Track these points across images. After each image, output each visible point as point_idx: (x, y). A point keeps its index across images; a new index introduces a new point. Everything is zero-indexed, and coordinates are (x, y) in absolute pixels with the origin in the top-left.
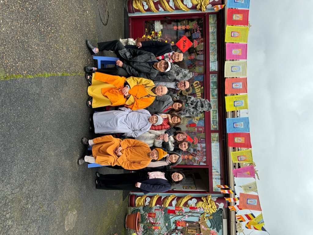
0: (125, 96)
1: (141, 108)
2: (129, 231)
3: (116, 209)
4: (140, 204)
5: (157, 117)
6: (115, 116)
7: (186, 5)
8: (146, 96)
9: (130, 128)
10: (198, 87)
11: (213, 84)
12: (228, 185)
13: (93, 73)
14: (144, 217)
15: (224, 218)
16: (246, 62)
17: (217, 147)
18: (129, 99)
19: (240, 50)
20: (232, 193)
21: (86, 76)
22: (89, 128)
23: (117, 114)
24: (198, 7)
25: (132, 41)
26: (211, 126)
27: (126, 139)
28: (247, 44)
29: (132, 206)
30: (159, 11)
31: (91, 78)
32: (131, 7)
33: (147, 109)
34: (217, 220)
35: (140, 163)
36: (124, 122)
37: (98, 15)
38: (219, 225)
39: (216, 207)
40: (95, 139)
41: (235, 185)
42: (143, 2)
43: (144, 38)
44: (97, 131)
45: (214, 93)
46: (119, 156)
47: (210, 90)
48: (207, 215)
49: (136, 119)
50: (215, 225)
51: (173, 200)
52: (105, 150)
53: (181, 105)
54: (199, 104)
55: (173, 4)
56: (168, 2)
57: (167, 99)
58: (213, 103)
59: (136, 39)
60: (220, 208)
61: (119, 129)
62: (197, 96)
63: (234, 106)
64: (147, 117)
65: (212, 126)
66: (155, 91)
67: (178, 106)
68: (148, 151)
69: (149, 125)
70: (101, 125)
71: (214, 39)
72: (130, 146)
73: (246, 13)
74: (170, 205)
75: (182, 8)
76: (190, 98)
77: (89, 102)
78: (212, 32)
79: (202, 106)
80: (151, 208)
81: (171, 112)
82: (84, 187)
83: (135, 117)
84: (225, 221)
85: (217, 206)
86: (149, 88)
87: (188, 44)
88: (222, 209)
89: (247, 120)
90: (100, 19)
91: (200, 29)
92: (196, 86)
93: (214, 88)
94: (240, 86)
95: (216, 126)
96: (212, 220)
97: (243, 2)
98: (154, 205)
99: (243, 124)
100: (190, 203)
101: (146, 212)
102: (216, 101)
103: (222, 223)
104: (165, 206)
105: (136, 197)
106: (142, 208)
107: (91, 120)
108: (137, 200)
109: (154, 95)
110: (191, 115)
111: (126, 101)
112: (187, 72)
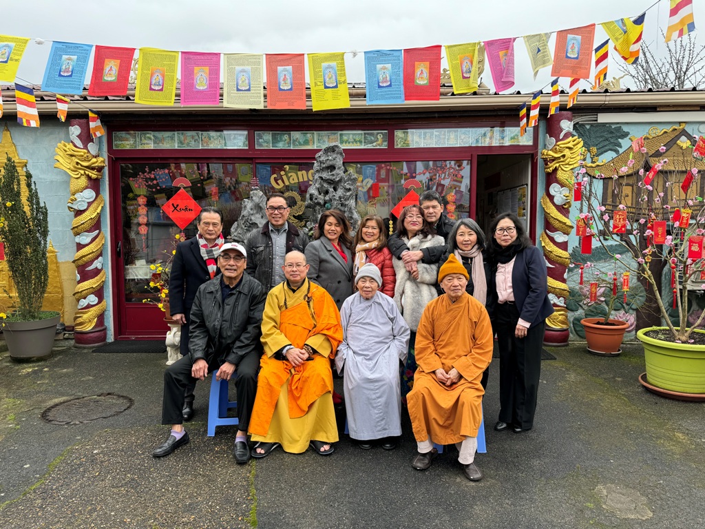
0: (309, 359)
1: (337, 318)
2: (625, 346)
3: (579, 378)
4: (561, 318)
5: (363, 277)
6: (358, 386)
7: (90, 204)
8: (309, 305)
9: (388, 345)
10: (285, 177)
11: (279, 142)
12: (519, 108)
13: (252, 440)
14: (591, 308)
15: (597, 120)
16: (226, 56)
17: (428, 135)
18: (315, 348)
19: (196, 69)
20: (539, 99)
21: (256, 458)
22: (389, 450)
23: (352, 379)
24: (93, 174)
25: (173, 336)
26: (378, 147)
27: (416, 357)
28: (182, 52)
29: (567, 336)
30: (102, 269)
31: (262, 444)
32: (91, 335)
33: (339, 302)
34: (601, 137)
35: (475, 322)
36: (374, 361)
37: (105, 422)
38: (612, 133)
39: (570, 139)
40: (416, 436)
41: (519, 93)
42: (80, 307)
43: (164, 305)
44: (396, 431)
45: (301, 141)
46: (461, 377)
47: (292, 148)
48: (588, 160)
49: (364, 332)
50: (612, 141)
51: (552, 240)
52: (446, 413)
53: (331, 220)
54: (325, 175)
55: (87, 236)
56: (80, 246)
57: (314, 251)
58: (324, 141)
59: (169, 325)
60: (571, 130)
61: (390, 373)
62: (306, 179)
63: (336, 87)
64: (360, 303)
65: (379, 145)
66: (295, 282)
67: (333, 228)
68: (444, 303)
69: (383, 298)
70: (382, 420)
71: (172, 138)
72: (433, 348)
73: (103, 53)
74: (564, 246)
75: (96, 213)
76: (311, 195)
77: (322, 449)
78: (155, 143)
79: (332, 168)
80: (572, 293)
81: (346, 243)
82: (536, 463)
83: (361, 334)
84: (603, 118)
85: (567, 135)
86: (290, 297)
87: (182, 199)
88: (574, 125)
89: (372, 55)
90: (116, 417)
91: (146, 172)
92: (283, 181)
93: (288, 140)
94: (287, 71)
95: (379, 137)
96: (599, 149)
97: (75, 58)
98: (564, 284)
99: (381, 66)
100: (560, 199)
101: (581, 304)
102: (319, 135)
103: (607, 125)
104: (566, 258)
106: (570, 314)
108: (554, 326)
109: (306, 284)
110: (351, 195)
111: (320, 355)
112: (248, 204)
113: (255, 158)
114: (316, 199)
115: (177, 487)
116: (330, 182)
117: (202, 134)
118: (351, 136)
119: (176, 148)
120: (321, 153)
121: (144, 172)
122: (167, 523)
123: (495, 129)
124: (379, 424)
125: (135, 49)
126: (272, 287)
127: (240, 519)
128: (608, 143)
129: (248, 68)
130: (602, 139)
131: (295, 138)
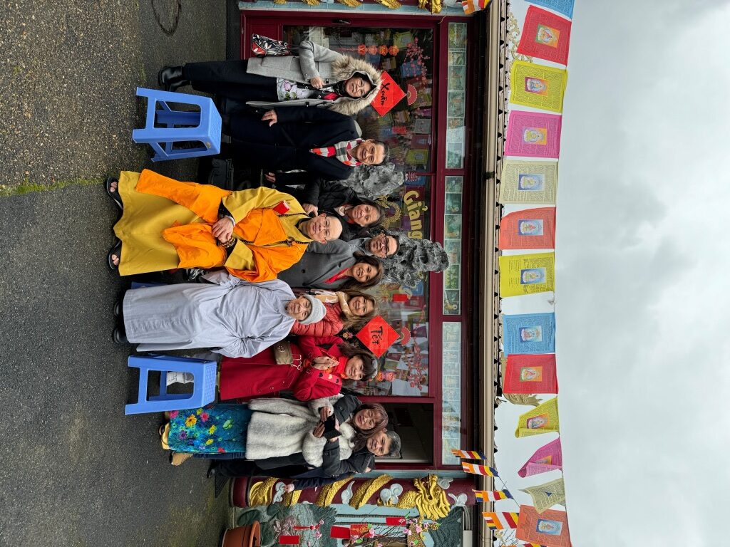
0: (220, 244)
3: (195, 527)
4: (261, 498)
5: (311, 304)
6: (187, 301)
8: (282, 242)
10: (415, 206)
11: (452, 202)
12: (480, 451)
14: (271, 528)
15: (465, 529)
16: (555, 165)
17: (453, 356)
19: (545, 131)
20: (490, 474)
21: (104, 183)
23: (196, 293)
26: (444, 305)
28: (561, 117)
29: (240, 506)
30: (320, 2)
34: (449, 534)
38: (453, 544)
39: (448, 504)
41: (496, 451)
45: (453, 224)
47: (445, 215)
48: (425, 522)
49: (249, 306)
51: (344, 488)
53: (374, 271)
54: (418, 252)
57: (340, 251)
58: (451, 249)
60: (457, 505)
62: (413, 228)
63: (522, 283)
65: (446, 305)
66: (307, 228)
67: (365, 273)
71: (458, 87)
73: (565, 30)
74: (338, 500)
77: (114, 257)
78: (455, 68)
79: (426, 260)
80: (288, 508)
83: (246, 302)
84: (467, 536)
86: (291, 220)
87: (394, 94)
88: (461, 507)
89: (551, 320)
90: (152, 16)
91: (424, 56)
92: (410, 205)
93: (453, 211)
94: (539, 230)
95: (454, 306)
96: (437, 534)
98: (296, 501)
99: (540, 331)
100: (386, 495)
101: (276, 518)
102: (458, 243)
103: (460, 540)
104: (324, 503)
105: (251, 481)
106: (264, 507)
107: (118, 313)
108: (251, 492)
109: (304, 239)
110: (397, 280)
111: (226, 257)
112: (389, 169)
113: (436, 176)
115: (67, 93)
116: (411, 257)
117: (462, 119)
118: (456, 277)
119: (448, 91)
121: (424, 54)
122: (22, 85)
123: (459, 423)
124: (142, 325)
125: (566, 65)
127: (27, 173)
128: (443, 540)
129: (543, 187)
130: (445, 533)
131: (455, 218)
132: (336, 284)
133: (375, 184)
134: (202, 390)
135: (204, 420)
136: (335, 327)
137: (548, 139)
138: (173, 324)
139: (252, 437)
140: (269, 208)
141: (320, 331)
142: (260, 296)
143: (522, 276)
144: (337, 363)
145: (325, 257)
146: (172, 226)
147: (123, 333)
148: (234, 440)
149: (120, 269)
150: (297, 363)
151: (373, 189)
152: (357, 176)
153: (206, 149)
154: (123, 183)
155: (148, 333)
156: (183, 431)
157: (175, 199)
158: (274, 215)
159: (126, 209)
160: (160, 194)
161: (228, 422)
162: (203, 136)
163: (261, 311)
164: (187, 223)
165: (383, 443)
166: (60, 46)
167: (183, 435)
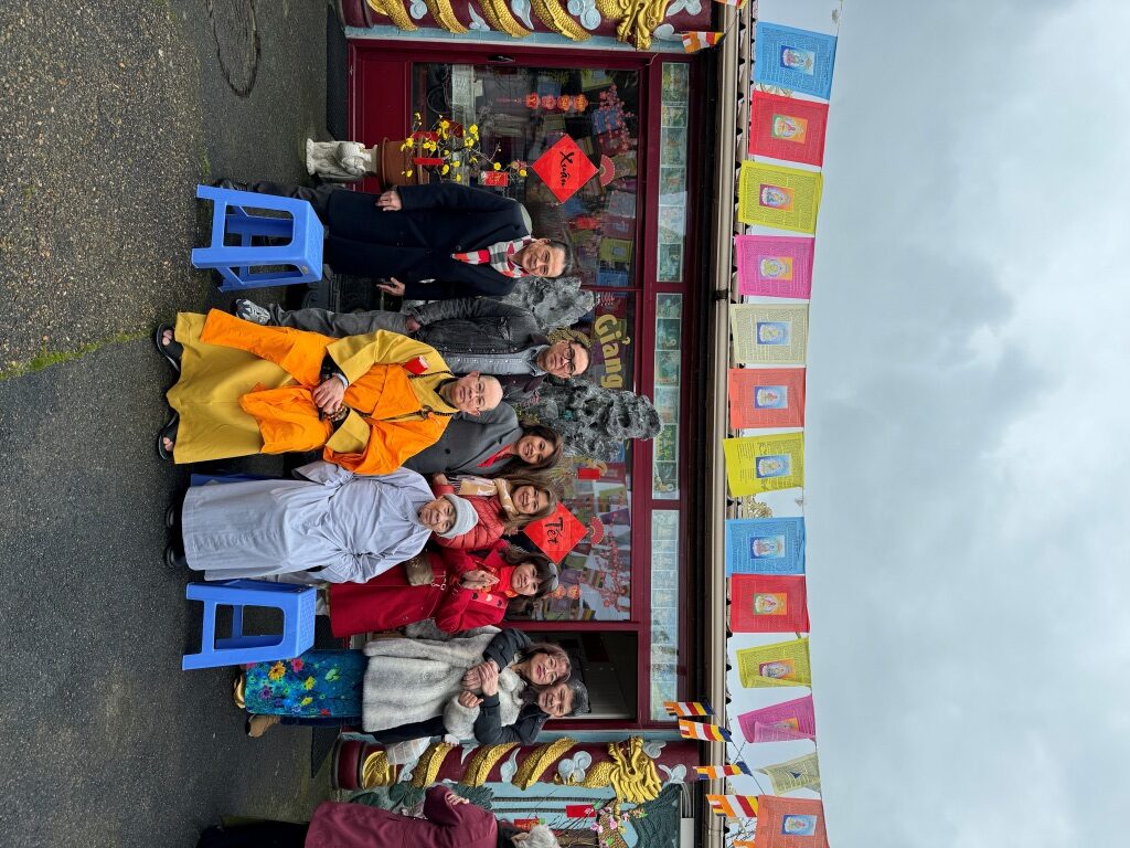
4: (380, 776)
5: (455, 510)
6: (273, 506)
7: (577, 19)
8: (411, 415)
10: (611, 337)
11: (667, 331)
12: (707, 707)
15: (684, 817)
16: (805, 308)
17: (669, 562)
18: (343, 426)
19: (789, 261)
20: (719, 738)
21: (154, 333)
22: (165, 558)
24: (624, 29)
25: (358, 155)
26: (654, 484)
28: (813, 240)
29: (348, 787)
30: (469, 29)
34: (660, 825)
37: (212, 56)
38: (665, 839)
39: (658, 781)
41: (728, 701)
43: (410, 149)
45: (667, 365)
47: (656, 350)
48: (625, 807)
49: (364, 512)
51: (505, 758)
53: (549, 449)
54: (616, 410)
55: (524, 10)
57: (501, 419)
58: (665, 400)
59: (375, 147)
60: (671, 781)
62: (608, 371)
63: (759, 476)
64: (415, 502)
65: (658, 485)
66: (452, 393)
71: (676, 160)
73: (816, 116)
74: (495, 776)
75: (561, 28)
76: (584, 389)
77: (166, 441)
78: (670, 131)
79: (626, 422)
83: (360, 504)
84: (687, 826)
85: (663, 775)
86: (427, 383)
87: (581, 169)
88: (679, 785)
89: (798, 528)
90: (220, 73)
91: (625, 113)
92: (604, 335)
93: (668, 344)
94: (781, 401)
95: (669, 485)
96: (642, 823)
97: (811, 71)
98: (434, 778)
99: (782, 542)
100: (567, 769)
101: (402, 805)
102: (675, 392)
103: (676, 832)
104: (475, 782)
105: (365, 749)
106: (385, 789)
107: (171, 522)
108: (365, 766)
109: (447, 409)
110: (584, 452)
111: (331, 434)
112: (573, 288)
113: (642, 292)
114: (579, 396)
115: (100, 211)
116: (605, 418)
117: (681, 209)
118: (672, 443)
119: (661, 166)
120: (649, 403)
121: (625, 109)
122: (37, 212)
123: (676, 658)
124: (209, 540)
125: (821, 166)
126: (442, 353)
127: (46, 338)
128: (650, 834)
129: (789, 341)
130: (656, 824)
131: (671, 355)
132: (494, 467)
133: (552, 309)
134: (295, 633)
135: (296, 671)
136: (492, 532)
137: (794, 274)
138: (255, 540)
139: (370, 693)
140: (397, 364)
141: (471, 542)
142: (381, 495)
143: (757, 466)
144: (496, 581)
145: (478, 429)
146: (252, 391)
147: (180, 553)
148: (343, 697)
149: (176, 453)
150: (439, 581)
151: (550, 317)
152: (525, 299)
153: (300, 275)
154: (181, 331)
155: (219, 552)
156: (265, 687)
157: (259, 352)
158: (403, 374)
159: (186, 367)
160: (236, 346)
161: (333, 671)
162: (297, 258)
163: (381, 518)
164: (274, 386)
165: (562, 697)
166: (89, 145)
167: (266, 693)
